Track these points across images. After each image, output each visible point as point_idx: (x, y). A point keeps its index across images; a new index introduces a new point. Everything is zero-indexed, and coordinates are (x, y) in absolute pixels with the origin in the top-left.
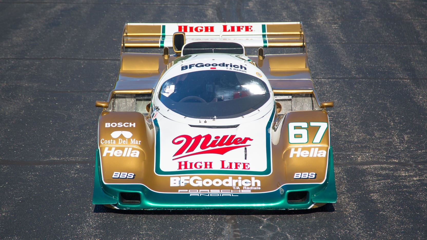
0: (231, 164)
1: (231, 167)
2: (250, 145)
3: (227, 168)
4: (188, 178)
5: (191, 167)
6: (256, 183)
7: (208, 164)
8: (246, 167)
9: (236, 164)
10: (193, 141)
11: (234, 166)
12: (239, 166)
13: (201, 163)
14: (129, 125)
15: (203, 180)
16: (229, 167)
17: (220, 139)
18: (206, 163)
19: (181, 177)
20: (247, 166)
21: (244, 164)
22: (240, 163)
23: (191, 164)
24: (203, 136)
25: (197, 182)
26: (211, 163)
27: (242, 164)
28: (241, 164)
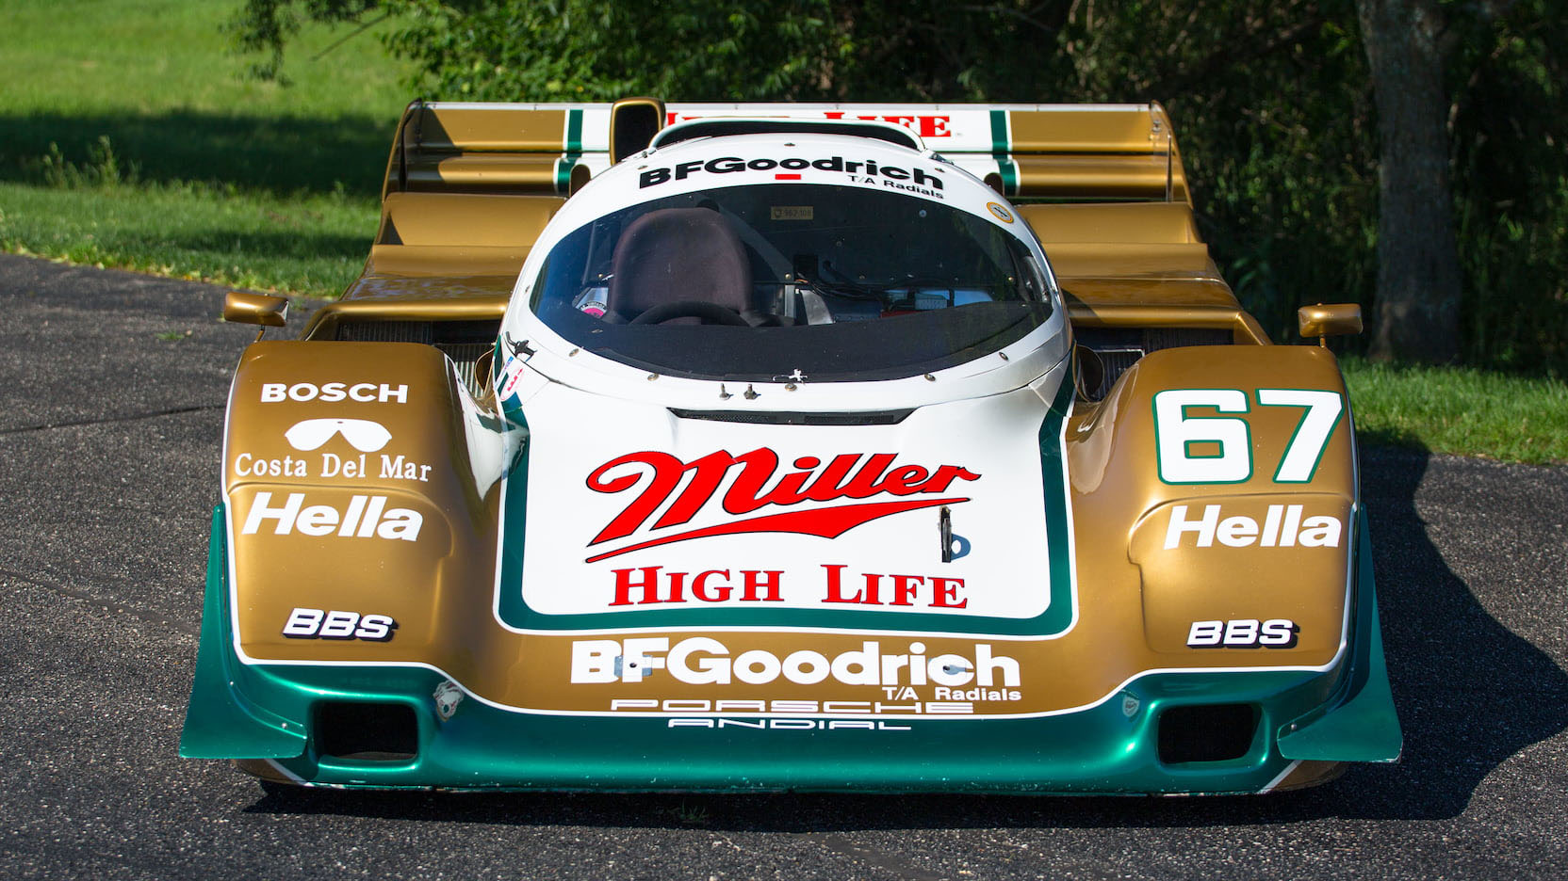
0: (873, 581)
1: (873, 597)
2: (968, 500)
3: (857, 600)
4: (662, 644)
5: (676, 595)
6: (998, 673)
7: (762, 578)
8: (949, 599)
9: (900, 581)
10: (689, 476)
11: (887, 591)
12: (914, 590)
13: (727, 574)
14: (376, 393)
15: (733, 656)
16: (864, 598)
17: (818, 472)
18: (750, 577)
19: (626, 641)
20: (953, 592)
21: (939, 584)
22: (921, 579)
23: (677, 579)
24: (735, 455)
25: (704, 663)
26: (774, 577)
27: (929, 585)
28: (923, 584)
